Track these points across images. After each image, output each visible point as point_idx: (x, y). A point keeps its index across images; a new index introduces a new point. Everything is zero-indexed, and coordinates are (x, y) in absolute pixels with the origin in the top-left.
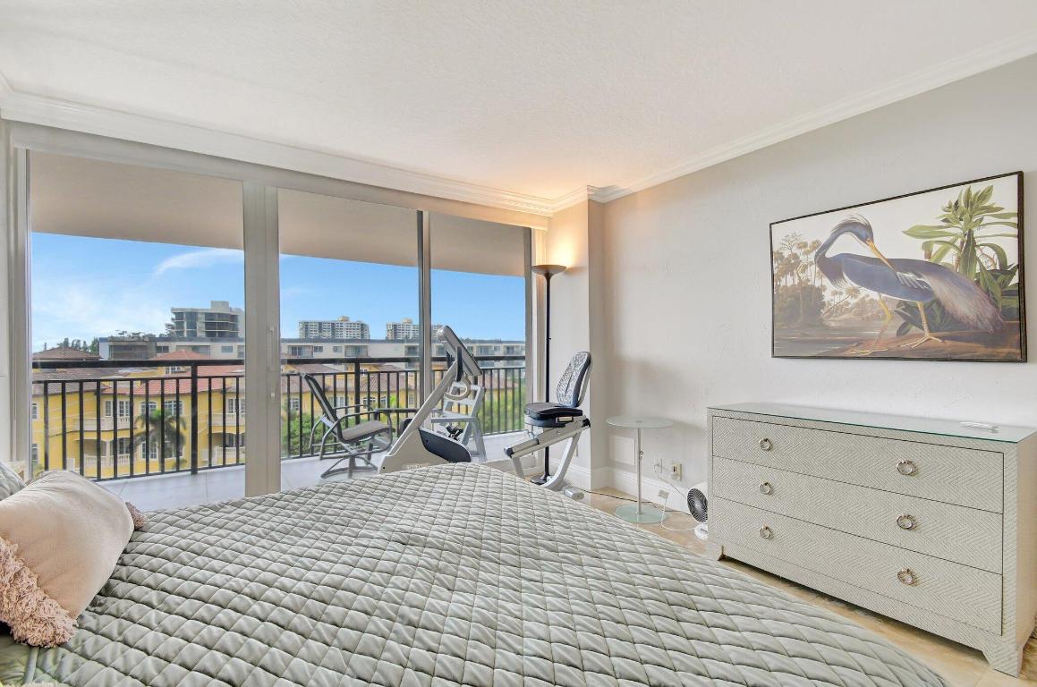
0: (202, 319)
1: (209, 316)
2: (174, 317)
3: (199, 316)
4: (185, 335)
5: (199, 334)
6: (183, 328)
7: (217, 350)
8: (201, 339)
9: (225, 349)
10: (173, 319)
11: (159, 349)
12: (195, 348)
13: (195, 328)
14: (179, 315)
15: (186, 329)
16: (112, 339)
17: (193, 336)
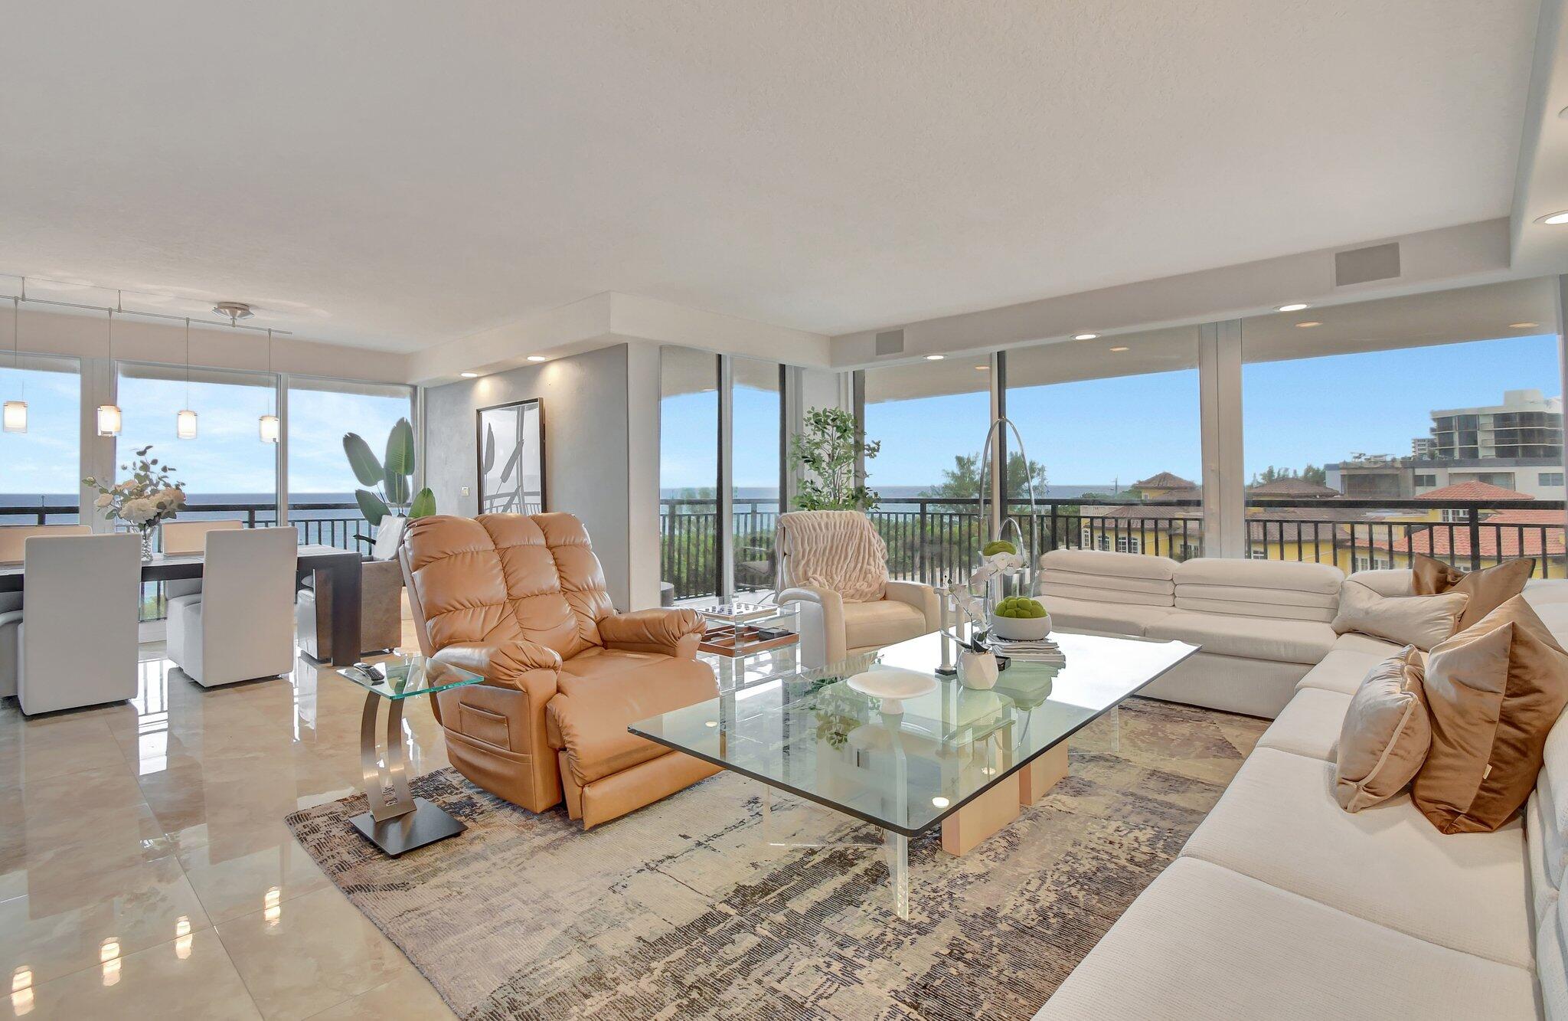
0: (1488, 424)
1: (1503, 419)
2: (1434, 425)
3: (1482, 421)
4: (1457, 455)
5: (1481, 453)
6: (1452, 443)
7: (1527, 481)
8: (1488, 462)
9: (1544, 479)
10: (1433, 430)
11: (1419, 481)
12: (1485, 478)
13: (1476, 443)
14: (1444, 423)
15: (1457, 446)
16: (1345, 466)
17: (1471, 455)
